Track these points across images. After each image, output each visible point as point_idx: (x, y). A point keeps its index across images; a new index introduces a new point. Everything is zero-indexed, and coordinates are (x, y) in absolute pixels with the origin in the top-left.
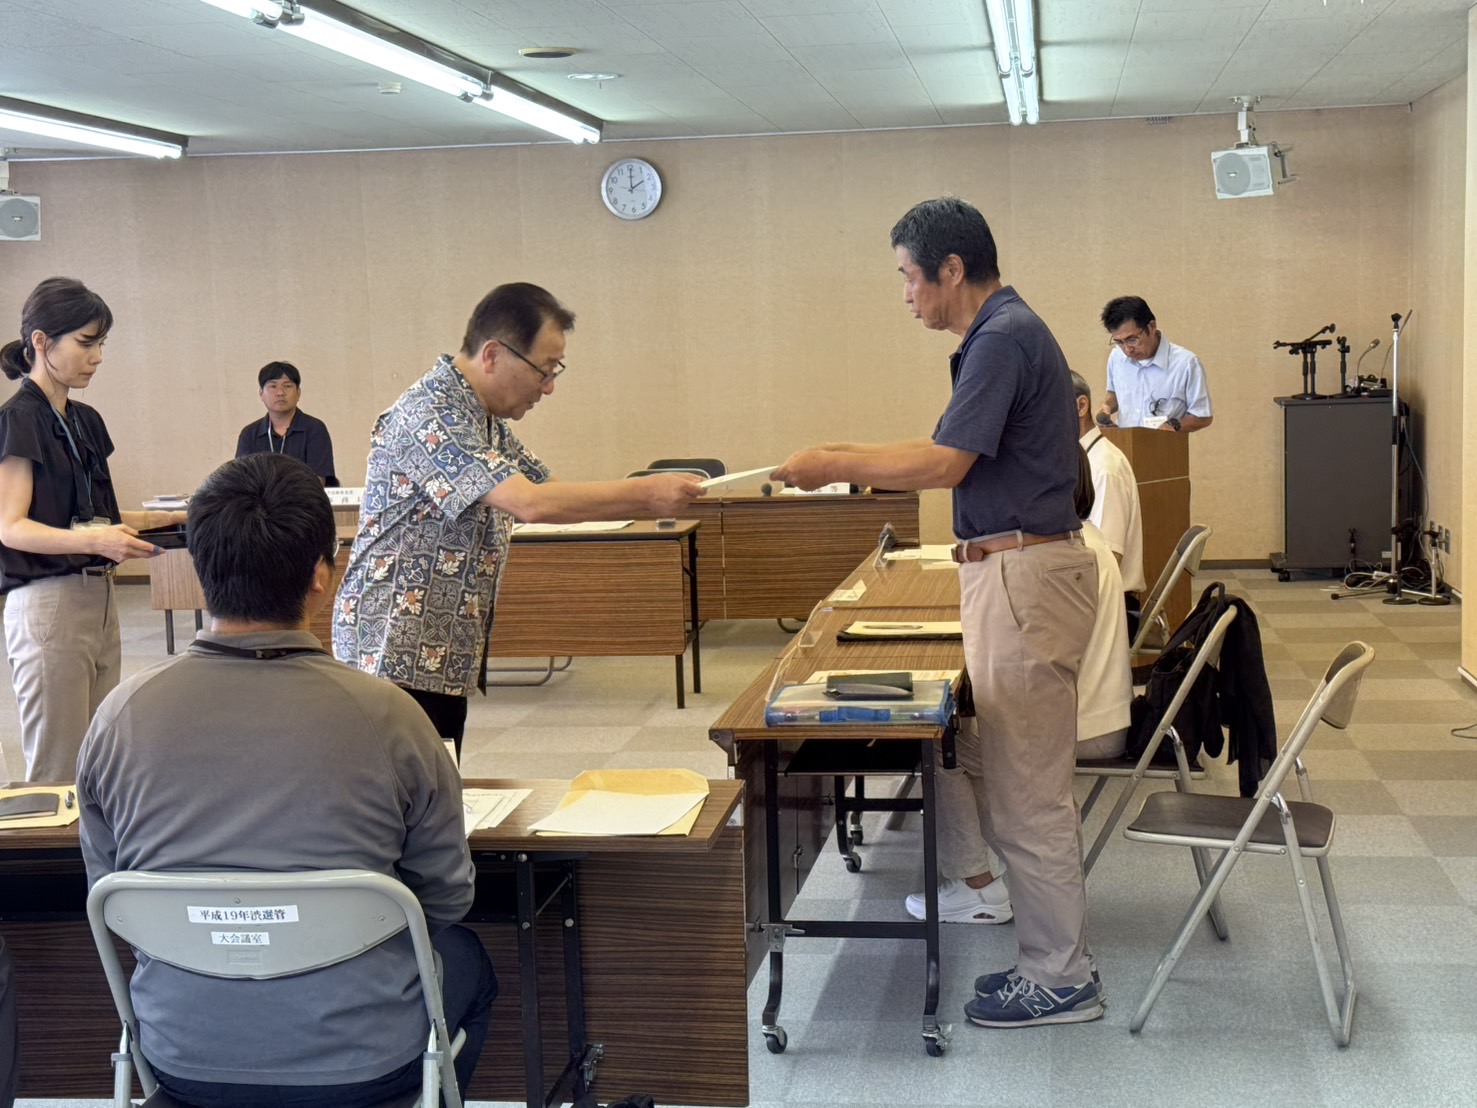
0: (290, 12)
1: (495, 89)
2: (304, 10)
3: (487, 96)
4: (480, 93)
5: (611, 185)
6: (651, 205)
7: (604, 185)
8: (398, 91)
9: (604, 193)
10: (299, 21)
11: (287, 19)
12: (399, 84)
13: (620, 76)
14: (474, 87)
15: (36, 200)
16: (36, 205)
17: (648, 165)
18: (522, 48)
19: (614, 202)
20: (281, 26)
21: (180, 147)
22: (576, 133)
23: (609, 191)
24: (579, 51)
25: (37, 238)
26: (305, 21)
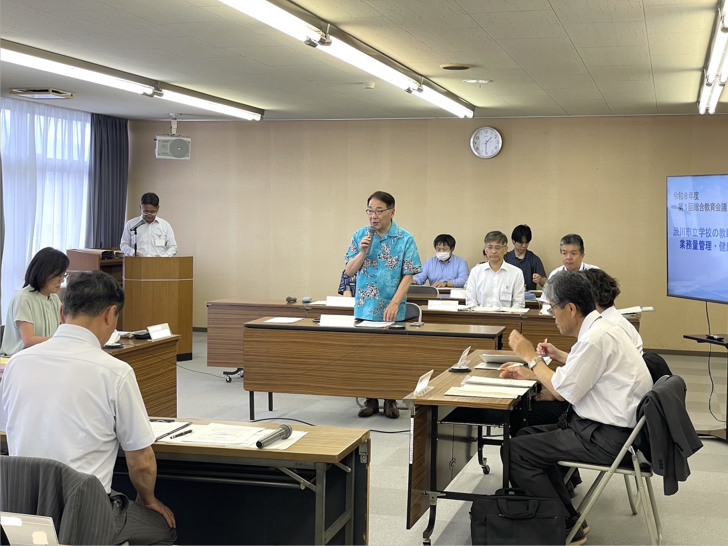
0: (325, 38)
1: (424, 87)
2: (332, 38)
3: (420, 90)
4: (417, 89)
5: (475, 140)
6: (496, 151)
7: (472, 140)
8: (373, 87)
9: (472, 144)
10: (329, 43)
11: (322, 42)
12: (374, 83)
13: (491, 81)
14: (413, 84)
15: (189, 140)
16: (189, 142)
17: (495, 131)
18: (442, 64)
19: (477, 149)
20: (319, 47)
21: (260, 115)
22: (462, 112)
23: (474, 143)
24: (473, 66)
25: (188, 158)
26: (332, 44)
